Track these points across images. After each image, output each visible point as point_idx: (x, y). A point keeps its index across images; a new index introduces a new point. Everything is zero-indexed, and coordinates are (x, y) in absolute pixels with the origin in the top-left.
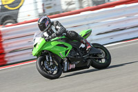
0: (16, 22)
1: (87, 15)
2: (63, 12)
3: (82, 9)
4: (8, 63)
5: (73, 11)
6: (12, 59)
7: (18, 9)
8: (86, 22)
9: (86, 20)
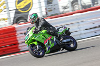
0: (27, 21)
1: (78, 16)
2: (60, 14)
3: (74, 12)
4: (21, 50)
5: (67, 13)
6: (23, 47)
7: (28, 12)
8: (77, 21)
9: (77, 19)
